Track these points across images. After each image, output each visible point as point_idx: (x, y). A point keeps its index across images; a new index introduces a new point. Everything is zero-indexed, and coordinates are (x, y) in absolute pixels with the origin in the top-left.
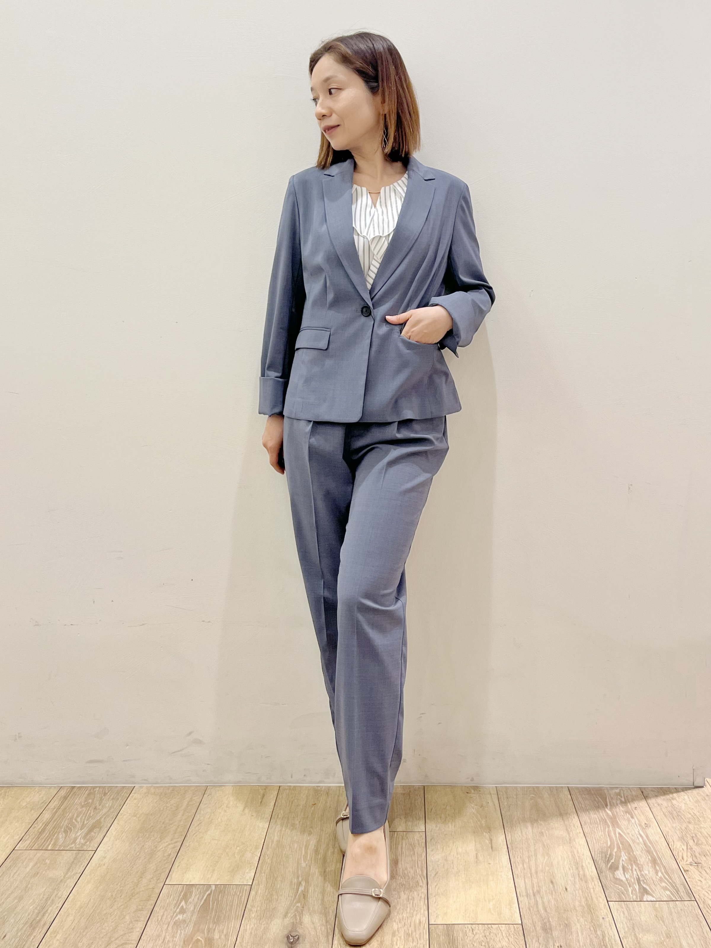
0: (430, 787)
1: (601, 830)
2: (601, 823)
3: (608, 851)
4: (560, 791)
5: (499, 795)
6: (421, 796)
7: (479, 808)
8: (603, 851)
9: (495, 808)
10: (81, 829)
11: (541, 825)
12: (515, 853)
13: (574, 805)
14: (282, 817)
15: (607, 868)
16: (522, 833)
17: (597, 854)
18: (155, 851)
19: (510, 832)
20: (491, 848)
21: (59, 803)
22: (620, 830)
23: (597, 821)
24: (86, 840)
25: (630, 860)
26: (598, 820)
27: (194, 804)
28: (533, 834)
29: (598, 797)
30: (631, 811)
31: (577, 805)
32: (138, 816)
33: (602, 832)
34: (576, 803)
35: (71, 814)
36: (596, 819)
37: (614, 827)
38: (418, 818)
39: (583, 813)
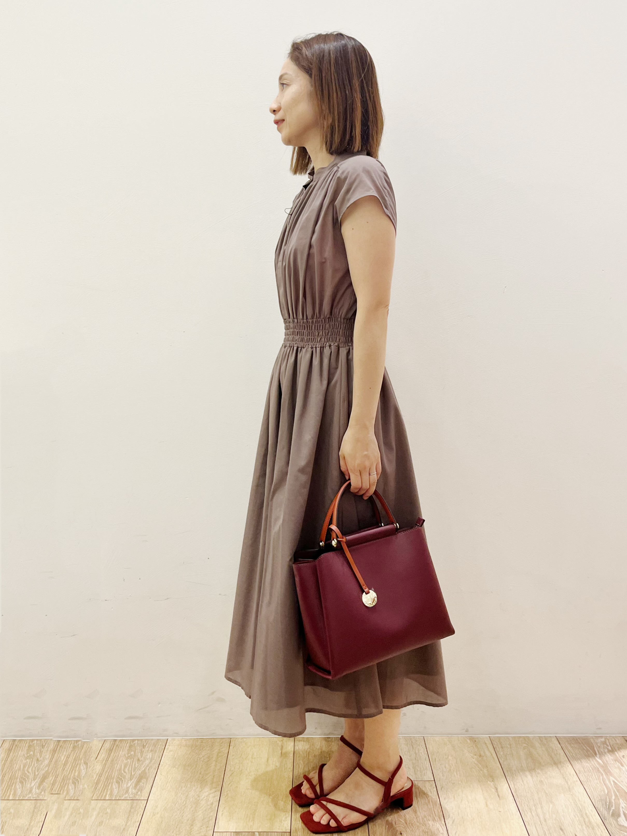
0: (429, 737)
1: (596, 778)
2: (595, 771)
3: (607, 799)
4: (550, 741)
5: (493, 744)
6: (423, 746)
7: (478, 757)
8: (603, 798)
9: (493, 757)
10: (131, 780)
11: (539, 773)
12: (521, 800)
13: (565, 754)
14: (303, 767)
15: (610, 815)
16: (523, 781)
17: (598, 801)
19: (512, 781)
20: (497, 796)
21: (106, 755)
22: (614, 777)
24: (136, 791)
26: (591, 768)
27: (223, 755)
28: (533, 782)
29: (586, 746)
30: (620, 760)
31: (568, 754)
32: (177, 767)
33: (597, 780)
34: (566, 751)
35: (119, 766)
36: (589, 767)
37: (607, 774)
38: (425, 768)
39: (576, 762)
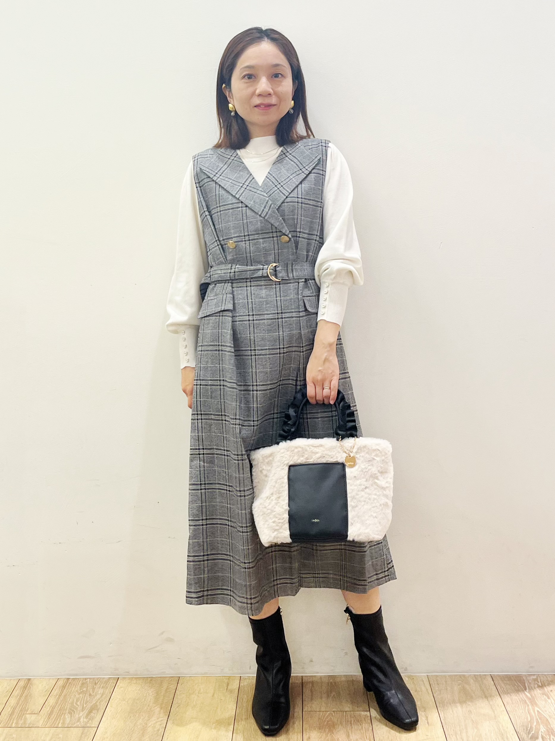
1: (522, 708)
2: (522, 703)
3: (528, 725)
4: (484, 678)
5: (430, 682)
8: (525, 725)
9: (428, 692)
10: (82, 711)
11: (469, 705)
12: (449, 727)
13: (497, 689)
14: (246, 701)
15: (528, 737)
16: (453, 711)
17: (520, 727)
18: (146, 727)
19: (442, 710)
20: (428, 723)
21: (59, 691)
22: (539, 708)
23: (518, 702)
24: (87, 720)
25: (548, 731)
26: (518, 700)
27: (171, 691)
28: (463, 712)
29: (518, 682)
30: (546, 694)
31: (500, 689)
32: (126, 700)
33: (522, 710)
34: (498, 687)
35: (71, 700)
37: (533, 705)
38: (362, 700)
39: (505, 695)
